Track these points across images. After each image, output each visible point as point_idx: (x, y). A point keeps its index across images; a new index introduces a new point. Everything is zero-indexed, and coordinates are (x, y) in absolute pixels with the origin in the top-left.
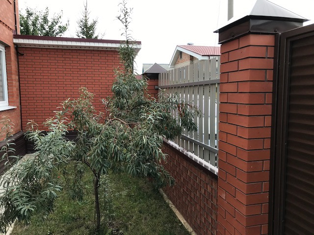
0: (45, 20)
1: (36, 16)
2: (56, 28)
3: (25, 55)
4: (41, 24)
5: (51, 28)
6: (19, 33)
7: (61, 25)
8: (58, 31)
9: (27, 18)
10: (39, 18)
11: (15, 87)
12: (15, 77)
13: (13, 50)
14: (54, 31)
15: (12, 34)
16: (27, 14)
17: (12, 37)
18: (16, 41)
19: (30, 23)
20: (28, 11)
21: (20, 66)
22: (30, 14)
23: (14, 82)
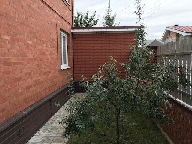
0: (87, 18)
1: (82, 16)
2: (92, 22)
3: (77, 38)
4: (84, 20)
5: (89, 22)
6: (74, 26)
7: (95, 20)
8: (93, 23)
9: (77, 18)
10: (84, 17)
11: (71, 56)
12: (71, 51)
13: (71, 36)
14: (91, 24)
15: (71, 27)
16: (77, 16)
17: (71, 29)
18: (72, 31)
19: (79, 20)
20: (78, 14)
21: (74, 44)
22: (79, 15)
23: (71, 54)
